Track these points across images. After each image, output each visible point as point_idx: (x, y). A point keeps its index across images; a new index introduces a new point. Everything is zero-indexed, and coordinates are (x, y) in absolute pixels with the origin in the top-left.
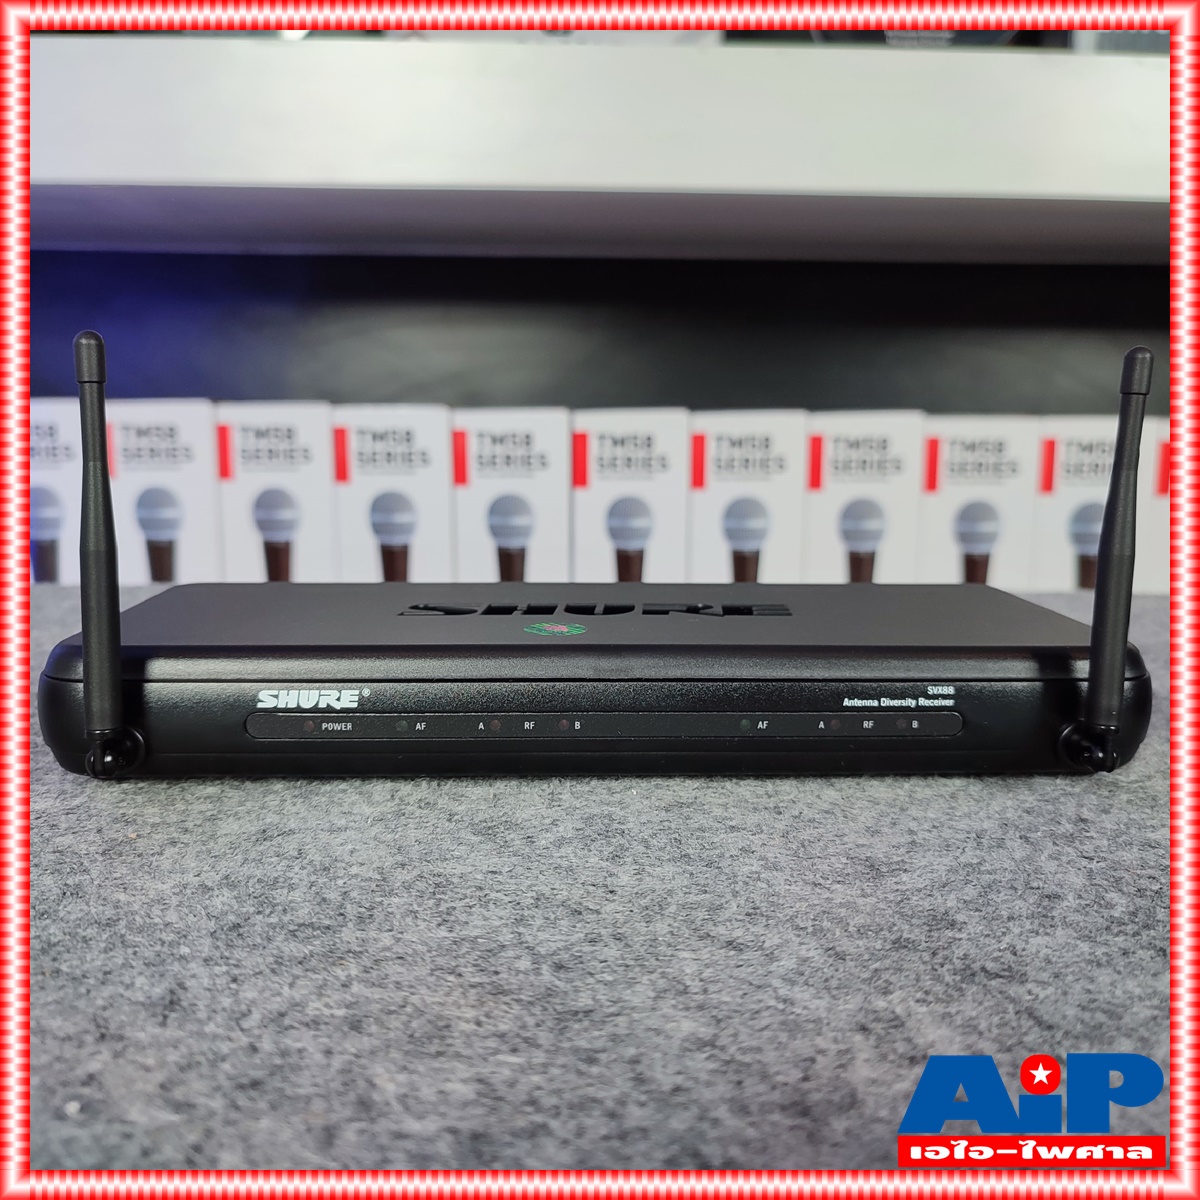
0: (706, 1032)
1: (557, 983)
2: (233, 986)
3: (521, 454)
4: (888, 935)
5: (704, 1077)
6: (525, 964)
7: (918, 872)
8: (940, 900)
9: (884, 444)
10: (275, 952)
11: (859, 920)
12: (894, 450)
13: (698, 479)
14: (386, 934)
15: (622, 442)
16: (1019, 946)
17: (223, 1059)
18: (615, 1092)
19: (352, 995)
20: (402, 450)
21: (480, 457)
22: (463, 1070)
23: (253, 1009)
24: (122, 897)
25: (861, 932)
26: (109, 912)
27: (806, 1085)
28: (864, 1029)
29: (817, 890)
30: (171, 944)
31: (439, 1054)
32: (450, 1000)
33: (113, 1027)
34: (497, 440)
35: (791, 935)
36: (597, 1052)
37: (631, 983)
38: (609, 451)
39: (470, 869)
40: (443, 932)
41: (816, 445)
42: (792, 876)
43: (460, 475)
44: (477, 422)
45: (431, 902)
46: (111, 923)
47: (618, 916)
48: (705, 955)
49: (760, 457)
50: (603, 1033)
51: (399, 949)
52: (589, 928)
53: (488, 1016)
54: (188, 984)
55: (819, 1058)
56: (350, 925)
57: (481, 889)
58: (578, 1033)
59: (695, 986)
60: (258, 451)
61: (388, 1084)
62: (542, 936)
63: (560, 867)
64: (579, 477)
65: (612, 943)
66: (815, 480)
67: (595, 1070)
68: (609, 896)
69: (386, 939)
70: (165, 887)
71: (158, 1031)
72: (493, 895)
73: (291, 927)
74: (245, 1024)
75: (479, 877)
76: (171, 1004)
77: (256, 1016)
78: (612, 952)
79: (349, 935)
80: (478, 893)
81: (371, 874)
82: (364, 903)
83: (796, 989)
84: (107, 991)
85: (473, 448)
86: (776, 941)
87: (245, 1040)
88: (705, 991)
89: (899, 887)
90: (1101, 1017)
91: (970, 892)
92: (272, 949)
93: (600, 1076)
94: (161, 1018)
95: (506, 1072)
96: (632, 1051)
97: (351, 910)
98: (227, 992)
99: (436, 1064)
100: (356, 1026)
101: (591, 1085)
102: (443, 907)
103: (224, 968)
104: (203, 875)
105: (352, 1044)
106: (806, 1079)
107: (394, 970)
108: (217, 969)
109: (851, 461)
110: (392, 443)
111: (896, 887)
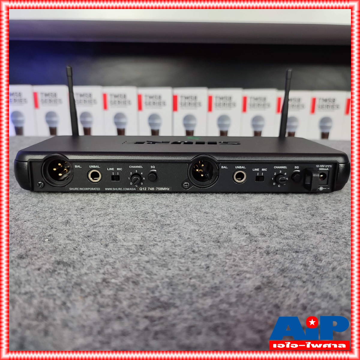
0: (197, 228)
1: (162, 219)
2: (82, 220)
3: (158, 102)
4: (245, 211)
5: (195, 236)
6: (154, 216)
7: (255, 199)
8: (260, 205)
9: (265, 99)
10: (92, 213)
11: (238, 209)
12: (268, 101)
13: (210, 109)
14: (119, 210)
15: (188, 98)
16: (277, 214)
17: (81, 232)
18: (174, 239)
19: (111, 221)
20: (123, 100)
21: (146, 102)
22: (137, 234)
23: (87, 224)
24: (53, 203)
25: (238, 211)
26: (50, 206)
27: (219, 238)
28: (235, 228)
29: (229, 202)
30: (66, 212)
31: (132, 232)
32: (135, 222)
33: (54, 226)
34: (151, 97)
35: (221, 211)
36: (170, 232)
37: (180, 219)
38: (184, 100)
39: (141, 198)
40: (134, 210)
41: (245, 99)
42: (223, 200)
43: (140, 108)
44: (145, 92)
45: (131, 204)
46: (51, 208)
47: (178, 207)
48: (198, 214)
49: (228, 103)
50: (172, 228)
51: (123, 213)
52: (170, 209)
53: (144, 225)
54: (71, 219)
55: (224, 233)
56: (111, 208)
57: (143, 201)
58: (166, 228)
59: (195, 220)
60: (81, 100)
61: (120, 237)
62: (158, 211)
63: (164, 197)
64: (175, 108)
65: (176, 212)
66: (244, 109)
67: (169, 235)
68: (176, 203)
69: (120, 211)
70: (64, 201)
71: (65, 227)
72: (147, 203)
73: (96, 209)
74: (86, 226)
75: (143, 199)
76: (67, 222)
77: (88, 225)
78: (176, 214)
79: (110, 210)
80: (143, 202)
81: (116, 198)
82: (114, 204)
83: (220, 221)
84: (52, 220)
85: (144, 100)
86: (217, 212)
87: (86, 229)
88: (198, 221)
89: (250, 202)
90: (294, 227)
91: (268, 203)
92: (91, 213)
93: (171, 236)
94: (65, 225)
95: (148, 235)
96: (179, 232)
97: (111, 205)
98: (81, 221)
99: (132, 233)
100: (112, 227)
101: (169, 237)
102: (134, 205)
103: (80, 216)
104: (73, 199)
105: (111, 230)
106: (220, 237)
107: (121, 217)
108: (78, 216)
109: (255, 104)
110: (120, 98)
111: (249, 202)
